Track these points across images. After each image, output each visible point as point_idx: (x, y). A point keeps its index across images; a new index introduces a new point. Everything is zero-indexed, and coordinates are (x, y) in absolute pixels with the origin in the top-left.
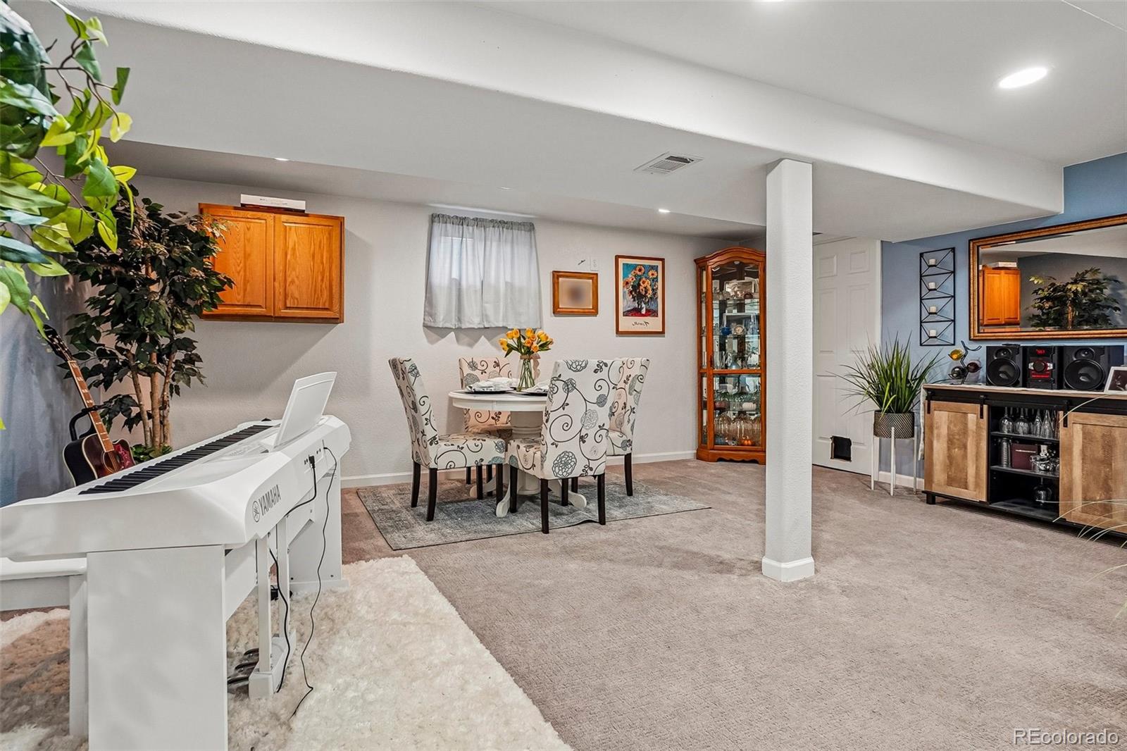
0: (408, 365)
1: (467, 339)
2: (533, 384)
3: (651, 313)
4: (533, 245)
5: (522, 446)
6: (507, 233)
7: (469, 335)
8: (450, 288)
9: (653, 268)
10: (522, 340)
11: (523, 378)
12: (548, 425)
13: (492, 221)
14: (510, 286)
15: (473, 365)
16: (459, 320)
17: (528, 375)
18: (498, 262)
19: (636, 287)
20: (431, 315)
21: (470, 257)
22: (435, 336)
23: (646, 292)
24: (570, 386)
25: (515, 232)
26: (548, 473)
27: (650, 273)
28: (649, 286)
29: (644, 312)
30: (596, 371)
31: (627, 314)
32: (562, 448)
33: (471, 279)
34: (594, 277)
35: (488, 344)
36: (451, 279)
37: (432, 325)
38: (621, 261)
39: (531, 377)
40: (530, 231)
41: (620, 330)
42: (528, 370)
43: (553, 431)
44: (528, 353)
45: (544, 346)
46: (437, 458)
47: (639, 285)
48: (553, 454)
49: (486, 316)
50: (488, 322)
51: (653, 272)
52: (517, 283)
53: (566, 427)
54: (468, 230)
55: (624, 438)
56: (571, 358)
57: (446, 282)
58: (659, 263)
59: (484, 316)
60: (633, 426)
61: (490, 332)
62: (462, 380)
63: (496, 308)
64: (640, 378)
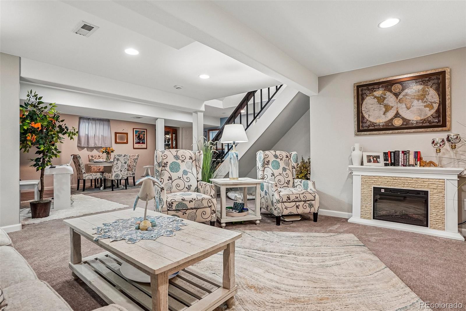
0: (78, 156)
1: (90, 150)
2: (109, 160)
3: (143, 143)
4: (109, 126)
5: (107, 174)
6: (102, 122)
7: (91, 149)
8: (85, 137)
9: (143, 131)
10: (107, 150)
11: (107, 159)
12: (113, 168)
13: (97, 119)
14: (103, 136)
15: (92, 156)
16: (88, 145)
17: (108, 158)
18: (99, 130)
19: (139, 136)
20: (79, 143)
21: (91, 129)
22: (81, 149)
23: (142, 138)
24: (118, 160)
25: (104, 122)
26: (113, 178)
27: (143, 133)
28: (142, 136)
29: (141, 143)
30: (124, 157)
31: (136, 143)
32: (116, 173)
33: (91, 134)
34: (127, 134)
35: (96, 151)
36: (85, 134)
37: (80, 146)
38: (134, 130)
39: (109, 159)
40: (108, 122)
41: (134, 147)
42: (108, 157)
43: (114, 169)
44: (108, 153)
45: (112, 152)
46: (85, 177)
47: (140, 136)
48: (114, 174)
49: (96, 144)
50: (96, 145)
51: (144, 132)
52: (105, 135)
53: (117, 168)
54: (90, 122)
55: (133, 173)
56: (118, 154)
57: (84, 135)
58: (145, 130)
59: (95, 144)
60: (135, 170)
61: (97, 148)
62: (89, 160)
63: (99, 142)
64: (137, 159)
